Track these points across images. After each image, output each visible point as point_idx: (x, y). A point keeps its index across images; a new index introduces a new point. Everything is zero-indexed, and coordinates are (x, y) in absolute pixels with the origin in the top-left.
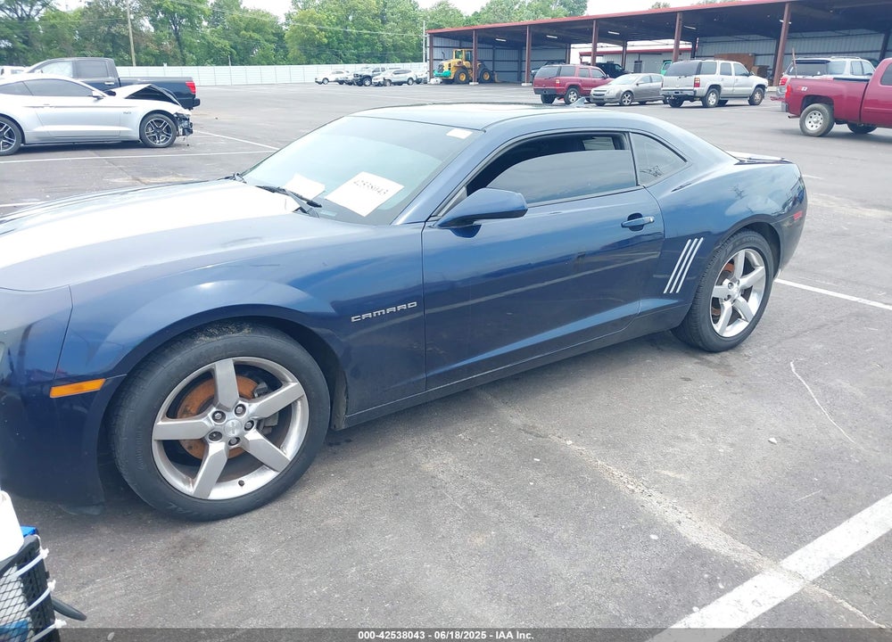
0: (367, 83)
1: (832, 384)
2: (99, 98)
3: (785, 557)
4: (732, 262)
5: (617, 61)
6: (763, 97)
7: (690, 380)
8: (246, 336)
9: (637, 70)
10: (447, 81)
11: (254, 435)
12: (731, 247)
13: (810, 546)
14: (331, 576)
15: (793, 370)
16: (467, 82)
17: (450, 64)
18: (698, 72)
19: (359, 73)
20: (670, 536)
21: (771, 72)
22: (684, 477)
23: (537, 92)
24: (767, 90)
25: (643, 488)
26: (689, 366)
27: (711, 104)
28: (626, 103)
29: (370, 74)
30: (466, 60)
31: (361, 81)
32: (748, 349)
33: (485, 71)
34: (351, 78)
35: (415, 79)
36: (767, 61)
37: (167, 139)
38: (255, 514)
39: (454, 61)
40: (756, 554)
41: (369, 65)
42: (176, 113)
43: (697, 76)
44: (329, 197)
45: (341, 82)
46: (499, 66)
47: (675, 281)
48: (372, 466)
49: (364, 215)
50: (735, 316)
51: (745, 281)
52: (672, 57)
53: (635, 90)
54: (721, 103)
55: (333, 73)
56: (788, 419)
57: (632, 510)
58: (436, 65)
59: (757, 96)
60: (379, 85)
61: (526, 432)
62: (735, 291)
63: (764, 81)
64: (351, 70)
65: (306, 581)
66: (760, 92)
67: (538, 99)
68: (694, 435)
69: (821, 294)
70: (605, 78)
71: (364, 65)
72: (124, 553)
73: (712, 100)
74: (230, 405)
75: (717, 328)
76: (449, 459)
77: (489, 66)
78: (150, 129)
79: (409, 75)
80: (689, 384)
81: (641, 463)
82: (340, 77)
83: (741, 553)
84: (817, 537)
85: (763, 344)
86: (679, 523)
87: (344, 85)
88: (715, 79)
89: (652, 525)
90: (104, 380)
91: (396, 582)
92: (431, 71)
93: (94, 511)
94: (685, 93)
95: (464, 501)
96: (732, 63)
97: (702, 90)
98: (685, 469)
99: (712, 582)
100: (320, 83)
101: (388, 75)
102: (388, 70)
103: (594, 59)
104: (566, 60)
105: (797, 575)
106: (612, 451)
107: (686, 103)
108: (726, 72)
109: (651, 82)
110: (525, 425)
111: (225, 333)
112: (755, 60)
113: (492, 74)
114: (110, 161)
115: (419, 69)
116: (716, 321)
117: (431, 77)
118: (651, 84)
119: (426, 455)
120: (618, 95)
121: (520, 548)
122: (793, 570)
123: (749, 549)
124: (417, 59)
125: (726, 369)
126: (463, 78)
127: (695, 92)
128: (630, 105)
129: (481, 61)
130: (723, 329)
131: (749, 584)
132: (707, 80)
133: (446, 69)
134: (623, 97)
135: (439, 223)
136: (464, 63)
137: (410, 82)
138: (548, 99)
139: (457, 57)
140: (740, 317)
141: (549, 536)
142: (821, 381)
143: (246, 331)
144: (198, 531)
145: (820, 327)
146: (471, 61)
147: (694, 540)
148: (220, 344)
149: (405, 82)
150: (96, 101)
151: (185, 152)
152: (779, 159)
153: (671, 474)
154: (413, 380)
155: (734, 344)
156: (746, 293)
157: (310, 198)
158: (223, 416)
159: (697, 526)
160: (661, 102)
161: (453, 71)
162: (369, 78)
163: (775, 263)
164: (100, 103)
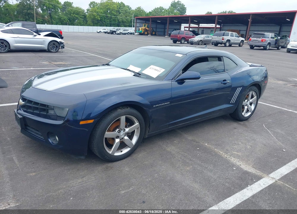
0: (114, 33)
1: (276, 131)
2: (35, 36)
3: (270, 174)
4: (248, 95)
5: (196, 30)
6: (243, 44)
7: (236, 128)
8: (128, 110)
9: (202, 33)
10: (141, 34)
11: (126, 138)
12: (249, 90)
13: (276, 171)
14: (150, 176)
15: (264, 127)
16: (147, 35)
17: (142, 29)
18: (223, 36)
19: (112, 30)
20: (238, 168)
21: (245, 36)
22: (240, 154)
23: (171, 39)
24: (244, 42)
25: (229, 156)
26: (235, 125)
27: (227, 45)
28: (200, 44)
29: (115, 30)
30: (147, 27)
31: (112, 32)
32: (251, 120)
33: (153, 31)
34: (109, 31)
35: (130, 33)
36: (244, 33)
37: (56, 50)
38: (124, 160)
39: (143, 28)
40: (262, 173)
41: (115, 27)
42: (60, 42)
43: (223, 37)
44: (143, 72)
45: (105, 33)
46: (158, 30)
47: (234, 100)
48: (153, 149)
49: (155, 77)
50: (248, 111)
51: (251, 101)
52: (214, 30)
53: (203, 40)
54: (230, 46)
55: (103, 30)
56: (265, 140)
57: (227, 162)
58: (137, 28)
59: (241, 44)
60: (118, 34)
61: (193, 141)
62: (248, 103)
63: (243, 39)
64: (108, 29)
65: (144, 177)
66: (242, 43)
67: (172, 41)
68: (240, 143)
69: (269, 106)
70: (194, 36)
71: (113, 27)
72: (91, 170)
73: (228, 44)
74: (122, 129)
75: (243, 114)
76: (173, 148)
77: (155, 30)
78: (51, 46)
79: (128, 31)
80: (236, 129)
81: (227, 150)
82: (105, 31)
83: (258, 173)
84: (277, 169)
85: (255, 119)
86: (241, 165)
87: (106, 34)
88: (229, 38)
89: (233, 165)
90: (94, 120)
91: (169, 178)
92: (136, 30)
93: (83, 157)
94: (219, 42)
95: (181, 158)
96: (234, 33)
97: (225, 41)
98: (239, 152)
99: (252, 180)
100: (98, 33)
101: (122, 31)
102: (121, 30)
103: (189, 29)
104: (180, 29)
105: (273, 178)
106: (218, 147)
107: (219, 45)
108: (232, 36)
109: (208, 37)
110: (192, 139)
111: (124, 109)
112: (240, 32)
113: (155, 33)
114: (40, 56)
115: (132, 30)
116: (243, 112)
117: (136, 32)
118: (208, 38)
119: (167, 146)
120: (198, 41)
121: (199, 171)
122: (272, 177)
123: (260, 172)
124: (130, 26)
125: (245, 126)
126: (146, 33)
127: (222, 41)
128: (201, 45)
129: (152, 28)
130: (244, 114)
131: (261, 180)
132: (226, 38)
133: (141, 30)
134: (199, 42)
135: (176, 80)
136: (147, 28)
137: (129, 34)
138: (175, 42)
139: (144, 26)
140: (249, 111)
141: (206, 168)
142: (272, 130)
143: (129, 108)
144: (110, 165)
145: (270, 115)
146: (149, 28)
147: (245, 169)
148: (123, 111)
149: (127, 34)
150: (34, 36)
151: (62, 54)
152: (260, 65)
153: (236, 153)
154: (165, 124)
155: (247, 119)
156: (251, 104)
157: (137, 72)
158: (120, 131)
159: (246, 166)
160: (211, 44)
161: (143, 31)
162: (115, 32)
163: (259, 95)
164: (36, 37)
